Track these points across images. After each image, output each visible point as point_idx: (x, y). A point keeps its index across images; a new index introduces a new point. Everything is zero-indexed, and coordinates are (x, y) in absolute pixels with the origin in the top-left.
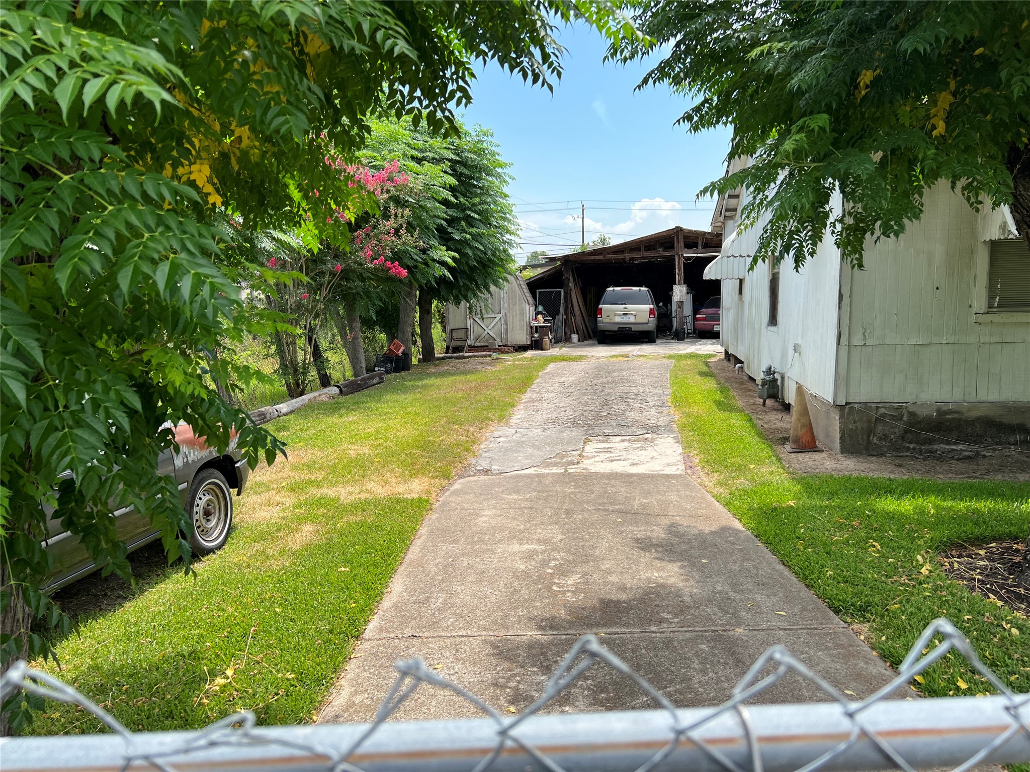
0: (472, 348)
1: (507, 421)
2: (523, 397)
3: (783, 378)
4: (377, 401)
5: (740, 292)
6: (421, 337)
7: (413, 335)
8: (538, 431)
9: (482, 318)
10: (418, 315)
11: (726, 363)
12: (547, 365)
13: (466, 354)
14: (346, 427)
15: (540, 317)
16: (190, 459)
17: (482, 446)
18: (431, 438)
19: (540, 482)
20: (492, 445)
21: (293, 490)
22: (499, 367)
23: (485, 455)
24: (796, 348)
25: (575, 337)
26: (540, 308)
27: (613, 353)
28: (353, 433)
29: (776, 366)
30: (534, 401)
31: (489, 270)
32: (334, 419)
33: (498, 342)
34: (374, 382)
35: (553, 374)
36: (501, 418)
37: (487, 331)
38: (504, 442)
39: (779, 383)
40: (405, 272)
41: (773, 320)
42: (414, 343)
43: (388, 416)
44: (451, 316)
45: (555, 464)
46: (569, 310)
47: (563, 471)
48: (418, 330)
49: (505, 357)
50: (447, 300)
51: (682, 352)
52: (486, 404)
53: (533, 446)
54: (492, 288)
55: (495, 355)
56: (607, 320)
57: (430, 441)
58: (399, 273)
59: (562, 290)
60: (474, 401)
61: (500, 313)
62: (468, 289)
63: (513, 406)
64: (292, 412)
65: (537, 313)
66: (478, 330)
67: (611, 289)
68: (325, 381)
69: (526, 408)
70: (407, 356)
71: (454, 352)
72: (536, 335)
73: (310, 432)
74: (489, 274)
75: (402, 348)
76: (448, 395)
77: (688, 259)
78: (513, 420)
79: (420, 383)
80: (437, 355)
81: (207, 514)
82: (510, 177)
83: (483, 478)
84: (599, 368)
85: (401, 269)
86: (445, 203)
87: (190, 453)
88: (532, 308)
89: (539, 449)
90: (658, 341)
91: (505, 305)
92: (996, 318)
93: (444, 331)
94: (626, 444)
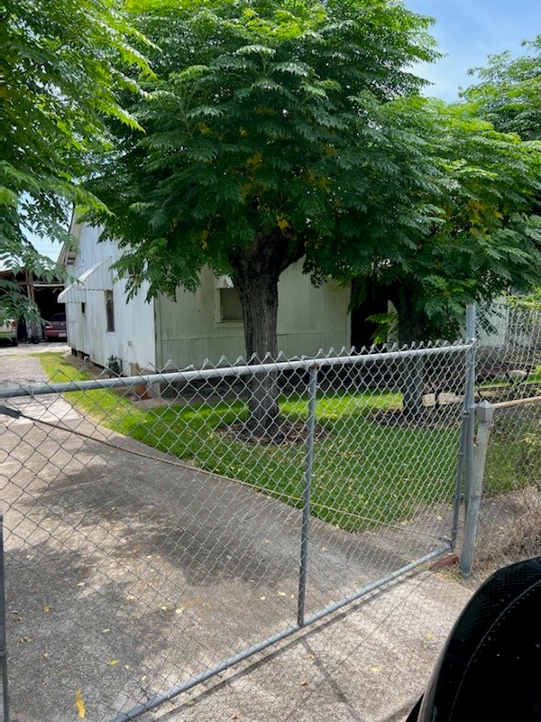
3: (121, 362)
5: (83, 311)
11: (74, 357)
24: (130, 344)
29: (116, 354)
39: (119, 365)
41: (111, 327)
51: (40, 352)
77: (37, 288)
90: (20, 345)
92: (225, 325)
94: (34, 408)
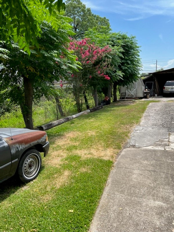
0: (127, 98)
1: (139, 124)
2: (143, 114)
4: (100, 115)
6: (114, 95)
7: (111, 95)
8: (150, 129)
9: (131, 90)
10: (113, 90)
12: (149, 103)
13: (126, 100)
14: (90, 124)
15: (147, 90)
16: (19, 149)
17: (131, 134)
18: (114, 130)
19: (155, 155)
20: (135, 134)
21: (68, 150)
22: (134, 104)
23: (133, 138)
25: (156, 95)
26: (147, 87)
27: (168, 100)
28: (91, 126)
30: (147, 116)
31: (133, 77)
32: (87, 120)
33: (134, 96)
34: (100, 108)
35: (152, 107)
36: (137, 122)
37: (131, 93)
38: (139, 133)
40: (109, 78)
42: (112, 97)
43: (102, 120)
44: (122, 90)
45: (160, 145)
46: (155, 87)
47: (163, 149)
48: (113, 93)
49: (136, 101)
50: (121, 85)
52: (132, 117)
53: (150, 135)
54: (134, 82)
55: (133, 100)
56: (166, 90)
57: (114, 131)
58: (108, 78)
59: (153, 82)
60: (128, 116)
61: (135, 88)
62: (127, 82)
63: (141, 118)
64: (77, 117)
65: (146, 88)
66: (129, 93)
67: (168, 81)
68: (88, 107)
69: (145, 119)
70: (109, 100)
71: (122, 99)
72: (145, 95)
73: (80, 125)
74: (133, 78)
75: (108, 98)
76: (120, 113)
78: (141, 123)
79: (112, 109)
80: (118, 100)
81: (30, 166)
82: (140, 50)
83: (133, 149)
84: (166, 105)
85: (108, 77)
86: (121, 58)
87: (19, 147)
88: (144, 87)
89: (152, 137)
91: (137, 86)
93: (120, 93)
